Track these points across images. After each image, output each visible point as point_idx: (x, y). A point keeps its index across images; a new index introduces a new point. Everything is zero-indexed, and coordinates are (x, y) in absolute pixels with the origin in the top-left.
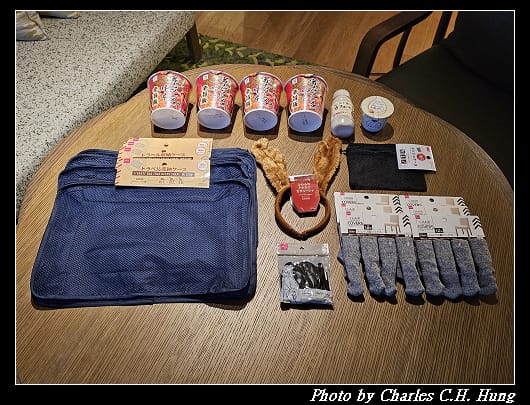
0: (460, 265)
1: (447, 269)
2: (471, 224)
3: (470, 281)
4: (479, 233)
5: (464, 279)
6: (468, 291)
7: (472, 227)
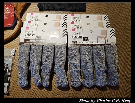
0: (96, 65)
1: (86, 68)
2: (109, 33)
3: (101, 77)
4: (113, 41)
5: (97, 75)
6: (99, 84)
7: (109, 36)
